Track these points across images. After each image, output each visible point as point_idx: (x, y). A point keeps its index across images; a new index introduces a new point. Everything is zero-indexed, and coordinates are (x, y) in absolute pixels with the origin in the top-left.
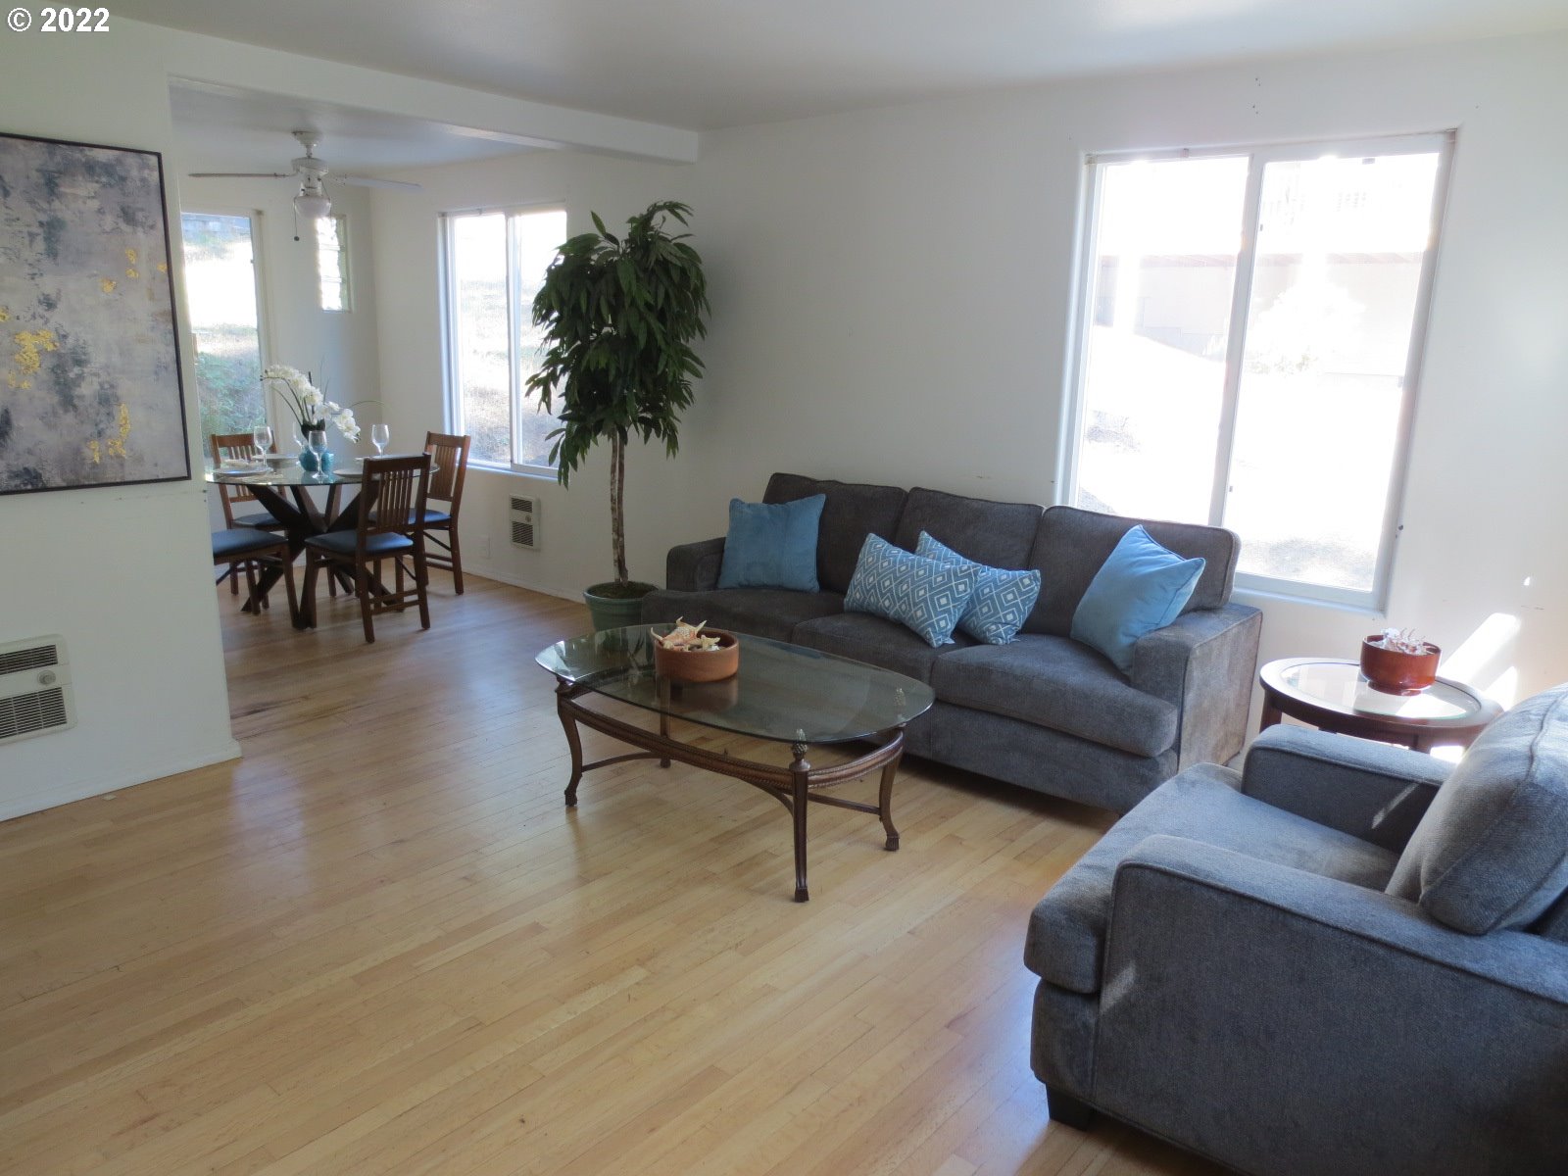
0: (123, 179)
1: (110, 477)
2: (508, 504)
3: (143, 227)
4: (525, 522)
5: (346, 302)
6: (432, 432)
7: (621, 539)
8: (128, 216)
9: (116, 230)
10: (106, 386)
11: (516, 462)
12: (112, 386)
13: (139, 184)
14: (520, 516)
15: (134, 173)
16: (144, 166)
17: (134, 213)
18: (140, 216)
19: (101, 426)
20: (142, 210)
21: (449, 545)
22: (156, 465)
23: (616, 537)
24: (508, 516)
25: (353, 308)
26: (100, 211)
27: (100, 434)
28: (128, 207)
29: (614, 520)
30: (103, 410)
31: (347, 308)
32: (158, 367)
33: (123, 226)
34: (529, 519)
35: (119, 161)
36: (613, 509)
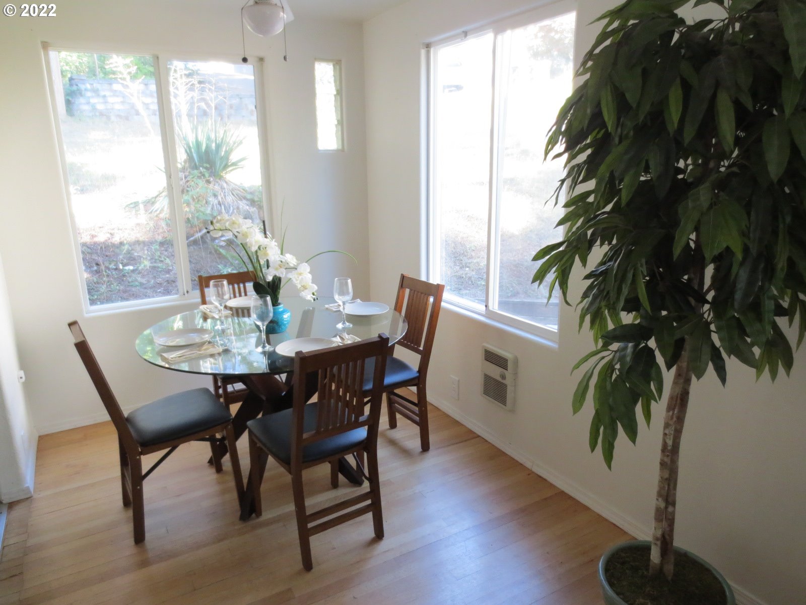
2: (481, 355)
4: (499, 379)
5: (340, 143)
6: (405, 274)
7: (670, 509)
11: (491, 308)
14: (495, 372)
21: (416, 401)
23: (662, 505)
24: (479, 368)
25: (346, 147)
29: (663, 480)
31: (340, 147)
34: (503, 377)
36: (663, 464)
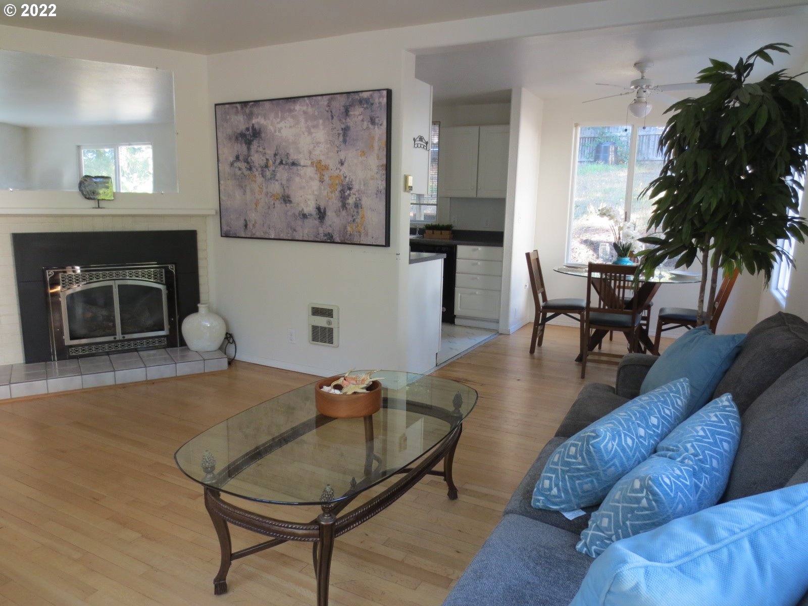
0: (372, 104)
1: (356, 240)
3: (378, 125)
8: (372, 121)
9: (368, 128)
10: (358, 199)
12: (360, 200)
13: (378, 105)
15: (377, 100)
16: (381, 96)
17: (375, 119)
18: (377, 121)
19: (355, 217)
20: (378, 117)
22: (373, 238)
26: (363, 121)
27: (354, 221)
28: (373, 117)
30: (356, 210)
32: (378, 191)
33: (371, 126)
35: (371, 96)
